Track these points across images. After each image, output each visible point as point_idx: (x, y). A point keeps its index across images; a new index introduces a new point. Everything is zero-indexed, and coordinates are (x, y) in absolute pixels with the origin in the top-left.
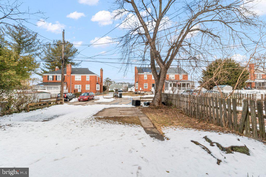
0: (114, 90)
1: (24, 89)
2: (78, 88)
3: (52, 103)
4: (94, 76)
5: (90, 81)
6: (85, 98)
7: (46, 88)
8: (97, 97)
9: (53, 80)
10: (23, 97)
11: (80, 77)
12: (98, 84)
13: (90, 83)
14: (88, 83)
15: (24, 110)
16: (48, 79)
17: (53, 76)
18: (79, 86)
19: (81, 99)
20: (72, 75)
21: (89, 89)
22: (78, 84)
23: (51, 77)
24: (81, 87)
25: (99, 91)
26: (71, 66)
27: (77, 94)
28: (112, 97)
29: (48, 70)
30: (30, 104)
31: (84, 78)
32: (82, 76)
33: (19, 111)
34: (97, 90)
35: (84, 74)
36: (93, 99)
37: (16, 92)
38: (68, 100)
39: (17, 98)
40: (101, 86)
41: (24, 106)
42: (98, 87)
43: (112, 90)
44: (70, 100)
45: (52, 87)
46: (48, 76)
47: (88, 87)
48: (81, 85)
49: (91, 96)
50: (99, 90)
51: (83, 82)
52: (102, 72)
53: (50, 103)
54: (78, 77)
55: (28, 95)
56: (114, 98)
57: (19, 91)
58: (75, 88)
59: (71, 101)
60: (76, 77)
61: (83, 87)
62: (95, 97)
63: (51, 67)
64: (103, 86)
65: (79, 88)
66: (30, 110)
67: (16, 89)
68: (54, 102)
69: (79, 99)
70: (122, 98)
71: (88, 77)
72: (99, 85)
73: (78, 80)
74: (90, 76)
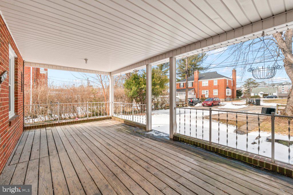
0: (259, 95)
1: (164, 95)
2: (205, 93)
3: (180, 105)
4: (222, 80)
5: (218, 85)
6: (209, 103)
7: (178, 94)
8: (225, 103)
9: (183, 87)
10: (163, 100)
11: (207, 82)
12: (228, 88)
13: (218, 87)
14: (215, 88)
15: (164, 108)
16: (180, 87)
17: (183, 83)
18: (206, 91)
19: (205, 104)
20: (199, 81)
21: (217, 95)
22: (205, 90)
23: (182, 84)
24: (208, 93)
25: (230, 97)
26: (198, 72)
27: (202, 99)
28: (245, 104)
29: (180, 78)
30: (167, 105)
31: (211, 83)
32: (209, 81)
33: (162, 109)
34: (227, 95)
35: (211, 78)
36: (218, 105)
37: (160, 97)
38: (194, 104)
39: (160, 101)
40: (233, 91)
41: (164, 105)
42: (229, 92)
43: (256, 95)
44: (195, 104)
45: (183, 93)
46: (180, 84)
47: (216, 92)
48: (208, 91)
49: (216, 102)
50: (230, 95)
51: (211, 87)
52: (235, 73)
53: (179, 106)
54: (205, 83)
55: (166, 99)
56: (247, 105)
57: (161, 96)
58: (202, 94)
59: (196, 106)
60: (203, 83)
61: (211, 92)
62: (221, 103)
63: (182, 75)
64: (237, 91)
65: (207, 94)
66: (167, 109)
67: (160, 95)
68: (181, 105)
69: (202, 104)
70: (260, 105)
71: (215, 82)
72: (230, 90)
73: (205, 85)
74: (218, 80)
